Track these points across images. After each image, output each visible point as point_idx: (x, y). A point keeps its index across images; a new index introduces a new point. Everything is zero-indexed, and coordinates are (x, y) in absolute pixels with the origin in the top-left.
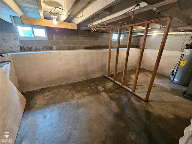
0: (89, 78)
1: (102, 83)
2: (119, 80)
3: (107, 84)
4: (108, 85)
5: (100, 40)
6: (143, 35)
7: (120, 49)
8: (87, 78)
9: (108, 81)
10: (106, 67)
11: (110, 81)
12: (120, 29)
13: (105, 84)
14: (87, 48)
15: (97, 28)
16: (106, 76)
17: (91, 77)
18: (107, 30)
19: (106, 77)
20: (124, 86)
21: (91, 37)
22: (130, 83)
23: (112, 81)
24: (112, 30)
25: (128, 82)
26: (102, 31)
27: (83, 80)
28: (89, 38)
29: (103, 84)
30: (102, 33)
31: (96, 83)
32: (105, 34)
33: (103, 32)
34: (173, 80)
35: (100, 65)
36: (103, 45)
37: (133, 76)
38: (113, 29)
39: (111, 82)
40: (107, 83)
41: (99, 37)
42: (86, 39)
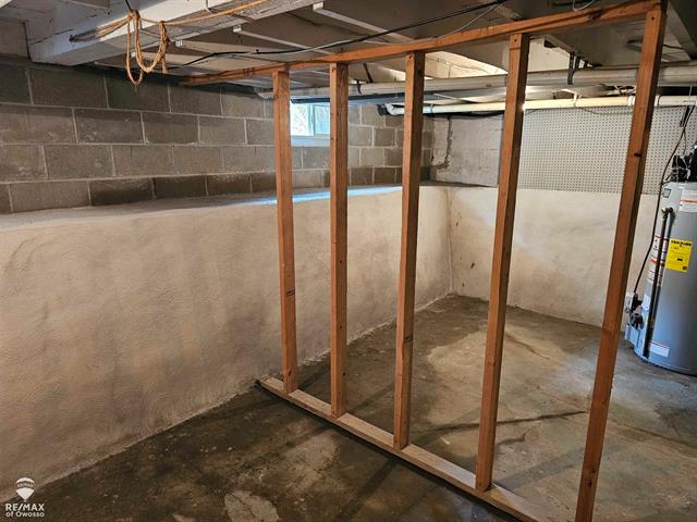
0: (148, 430)
1: (251, 458)
2: (366, 404)
3: (291, 453)
4: (299, 467)
5: (205, 139)
6: (501, 106)
7: (352, 193)
8: (129, 437)
9: (299, 428)
10: (269, 320)
11: (305, 421)
12: (343, 67)
13: (277, 455)
14: (107, 199)
15: (171, 58)
16: (275, 384)
17: (159, 422)
18: (247, 72)
19: (275, 399)
20: (413, 453)
21: (135, 118)
22: (439, 418)
23: (323, 424)
24: (284, 74)
25: (426, 412)
26: (212, 80)
27: (92, 462)
28: (115, 128)
29: (263, 461)
30: (211, 95)
31: (207, 469)
32: (230, 99)
33: (220, 85)
34: (646, 352)
35: (220, 317)
36: (228, 172)
37: (440, 356)
38: (288, 65)
39: (319, 431)
40: (291, 445)
41: (193, 121)
42: (95, 133)
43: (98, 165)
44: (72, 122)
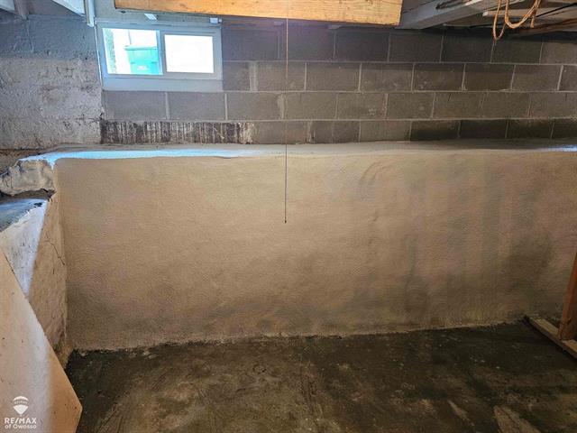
1: (519, 384)
3: (564, 399)
5: (516, 85)
16: (547, 326)
17: (434, 321)
21: (459, 69)
31: (476, 376)
42: (426, 83)
43: (422, 108)
44: (411, 75)
